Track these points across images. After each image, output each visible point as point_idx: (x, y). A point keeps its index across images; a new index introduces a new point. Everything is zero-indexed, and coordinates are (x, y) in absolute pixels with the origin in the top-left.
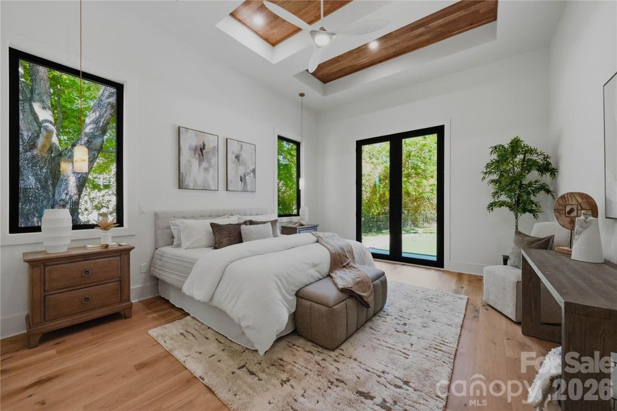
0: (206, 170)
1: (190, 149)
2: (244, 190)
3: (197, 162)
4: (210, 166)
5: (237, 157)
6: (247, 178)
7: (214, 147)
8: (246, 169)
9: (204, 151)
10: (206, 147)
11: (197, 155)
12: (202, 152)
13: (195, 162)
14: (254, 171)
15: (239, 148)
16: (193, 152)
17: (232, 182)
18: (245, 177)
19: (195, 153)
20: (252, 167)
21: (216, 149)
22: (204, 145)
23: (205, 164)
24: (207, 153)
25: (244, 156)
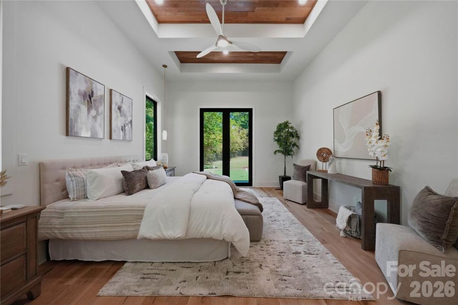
0: (95, 117)
1: (79, 94)
2: (124, 139)
3: (86, 109)
4: (98, 114)
5: (119, 108)
6: (126, 128)
7: (101, 96)
8: (125, 121)
9: (92, 99)
10: (95, 95)
11: (86, 102)
12: (90, 99)
13: (84, 108)
14: (131, 122)
15: (121, 101)
16: (82, 97)
17: (115, 131)
18: (125, 126)
19: (84, 99)
20: (129, 119)
21: (102, 97)
22: (92, 92)
23: (93, 112)
24: (95, 100)
25: (124, 108)
